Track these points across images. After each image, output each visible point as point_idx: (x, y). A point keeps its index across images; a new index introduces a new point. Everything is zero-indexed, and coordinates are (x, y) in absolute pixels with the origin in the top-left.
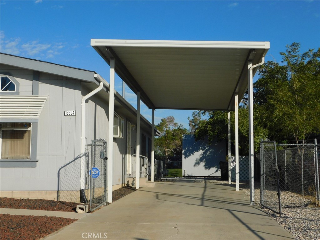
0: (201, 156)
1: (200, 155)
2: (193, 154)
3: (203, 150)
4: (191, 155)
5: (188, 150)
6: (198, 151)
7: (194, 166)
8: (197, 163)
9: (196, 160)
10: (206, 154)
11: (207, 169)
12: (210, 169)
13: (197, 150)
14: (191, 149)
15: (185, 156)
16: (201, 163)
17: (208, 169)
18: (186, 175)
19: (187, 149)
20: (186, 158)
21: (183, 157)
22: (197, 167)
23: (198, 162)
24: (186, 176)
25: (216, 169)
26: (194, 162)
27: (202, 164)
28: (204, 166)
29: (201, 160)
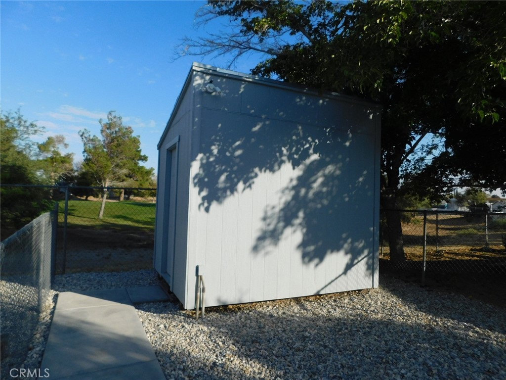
0: (288, 196)
1: (283, 192)
2: (248, 181)
3: (295, 164)
4: (240, 186)
5: (222, 159)
6: (272, 170)
7: (255, 249)
8: (270, 236)
9: (264, 219)
10: (309, 188)
11: (310, 260)
12: (321, 259)
13: (271, 164)
14: (238, 153)
15: (204, 193)
16: (288, 231)
17: (316, 261)
18: (210, 301)
19: (215, 151)
20: (214, 205)
21: (195, 196)
22: (267, 254)
23: (271, 227)
24: (209, 310)
25: (346, 259)
26: (256, 226)
27: (293, 236)
28: (299, 247)
29: (287, 216)
